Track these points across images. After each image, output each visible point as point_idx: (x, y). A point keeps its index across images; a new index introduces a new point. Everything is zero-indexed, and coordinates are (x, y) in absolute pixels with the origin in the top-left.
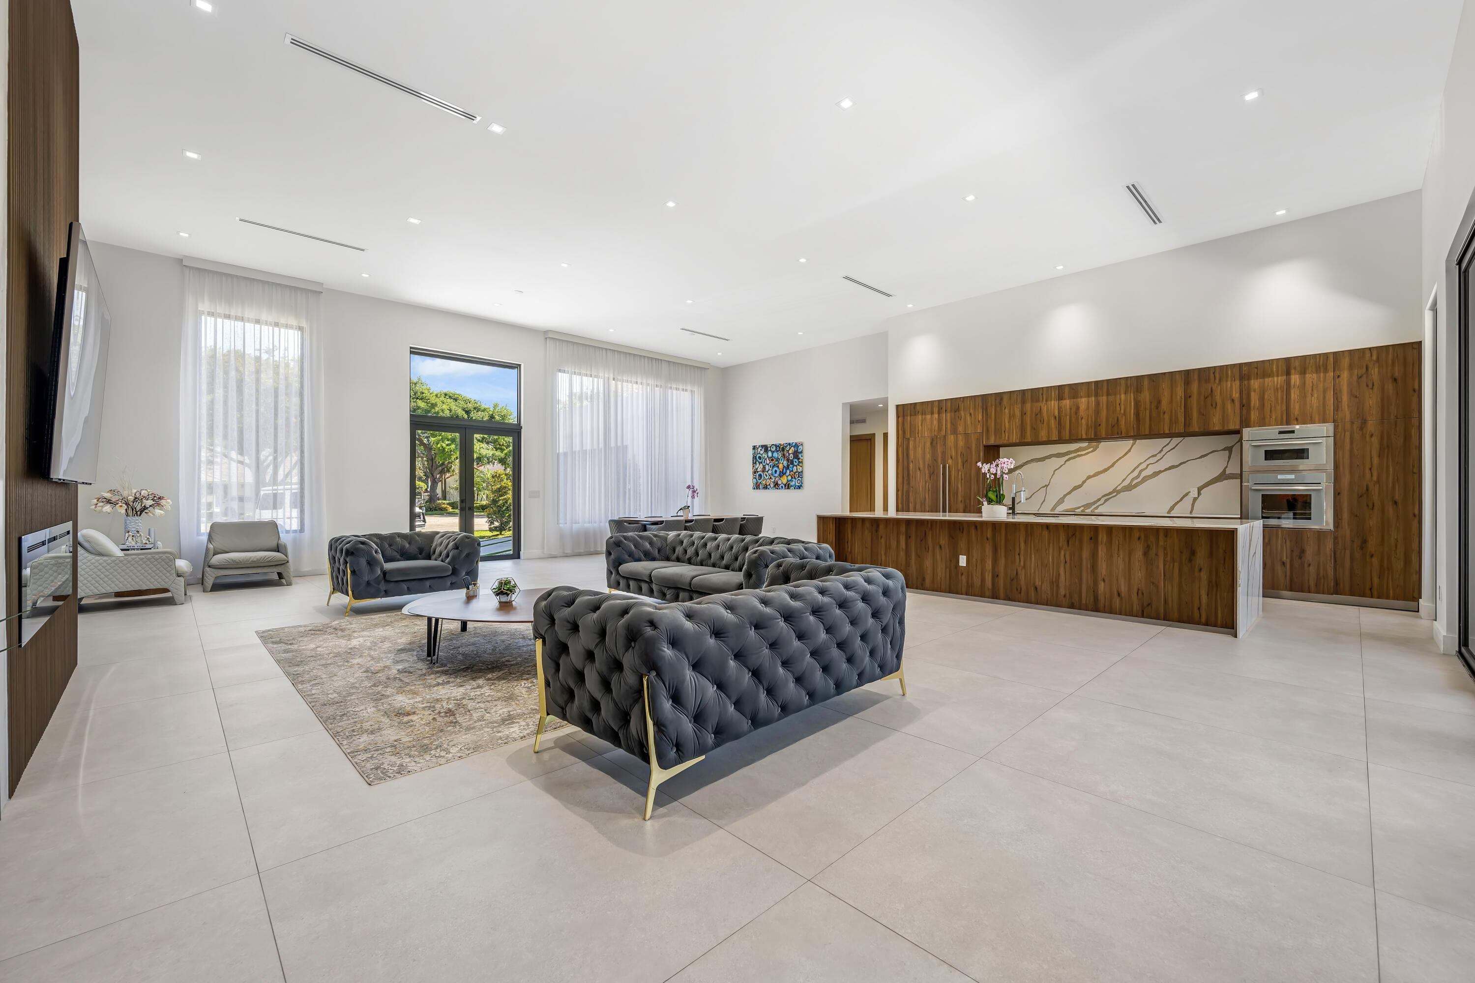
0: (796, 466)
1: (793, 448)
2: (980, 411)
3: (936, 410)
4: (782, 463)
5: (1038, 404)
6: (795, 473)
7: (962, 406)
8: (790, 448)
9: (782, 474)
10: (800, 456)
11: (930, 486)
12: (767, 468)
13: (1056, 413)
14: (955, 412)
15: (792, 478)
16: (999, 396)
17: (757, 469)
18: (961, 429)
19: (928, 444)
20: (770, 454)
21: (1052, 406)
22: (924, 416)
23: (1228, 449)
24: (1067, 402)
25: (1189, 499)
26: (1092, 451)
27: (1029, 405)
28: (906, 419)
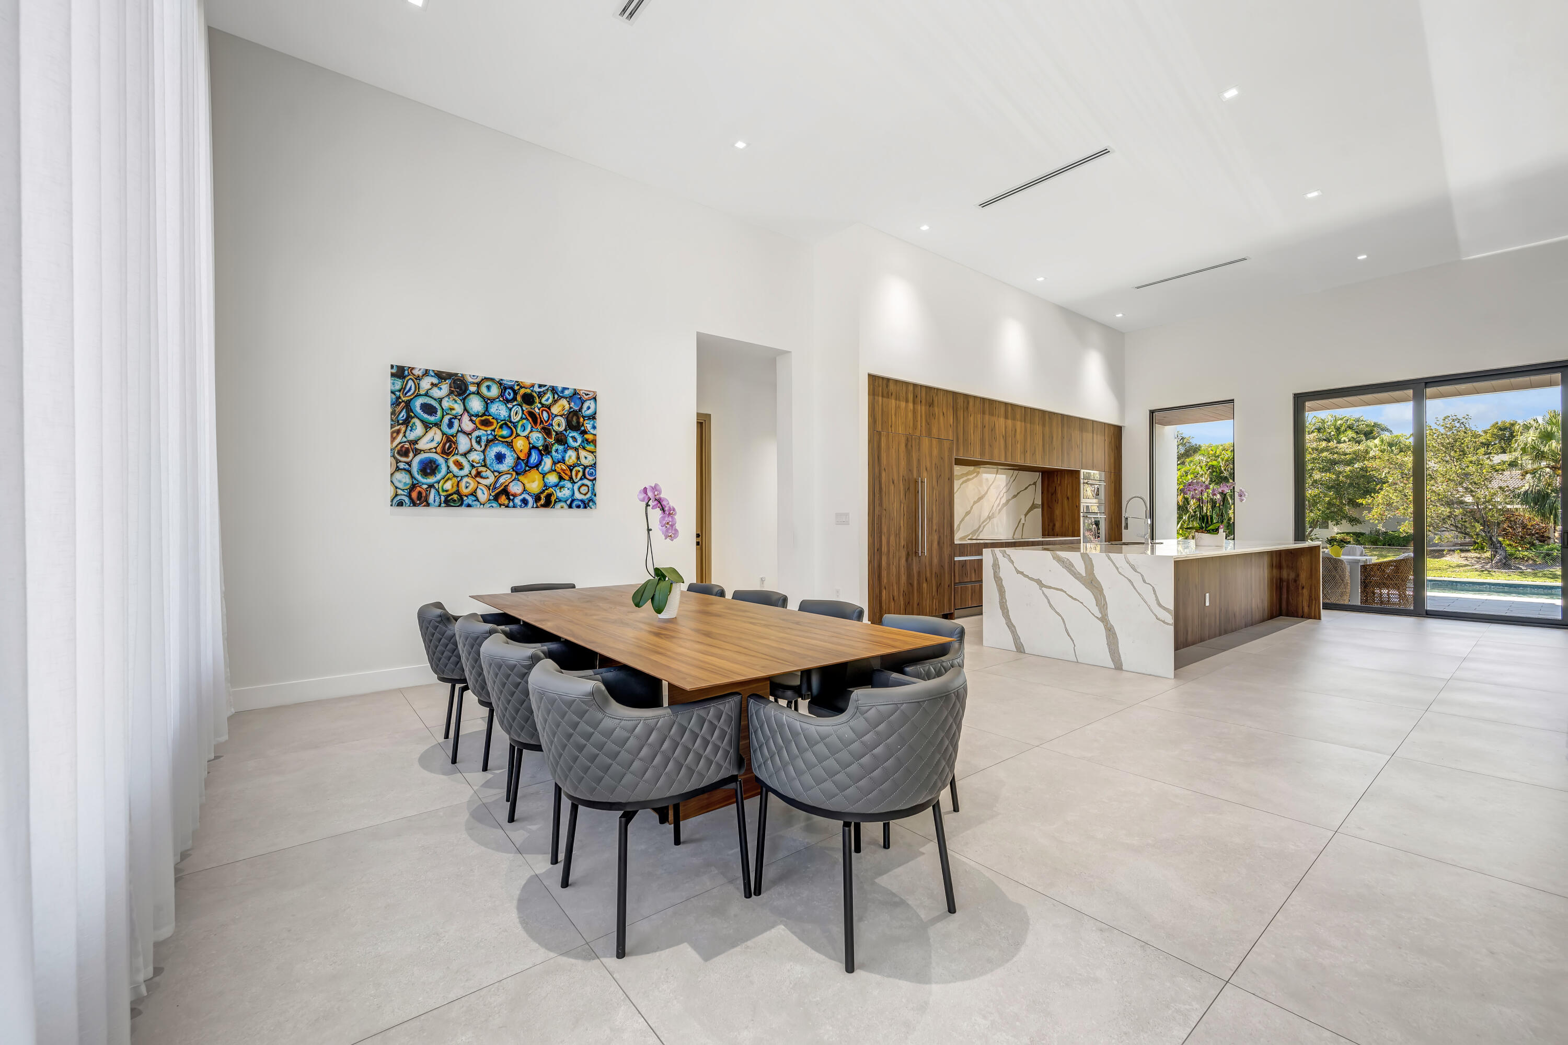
0: (576, 449)
1: (564, 402)
2: (952, 412)
3: (911, 396)
4: (527, 437)
5: (993, 417)
6: (571, 468)
7: (936, 400)
8: (555, 401)
9: (522, 467)
10: (588, 425)
11: (906, 508)
12: (463, 443)
13: (1004, 433)
14: (930, 406)
15: (561, 478)
16: (966, 397)
17: (415, 442)
18: (934, 431)
19: (903, 445)
20: (476, 405)
21: (1001, 423)
22: (898, 402)
23: (1035, 484)
24: (1010, 422)
25: (1021, 525)
26: (976, 476)
27: (987, 417)
28: (878, 401)
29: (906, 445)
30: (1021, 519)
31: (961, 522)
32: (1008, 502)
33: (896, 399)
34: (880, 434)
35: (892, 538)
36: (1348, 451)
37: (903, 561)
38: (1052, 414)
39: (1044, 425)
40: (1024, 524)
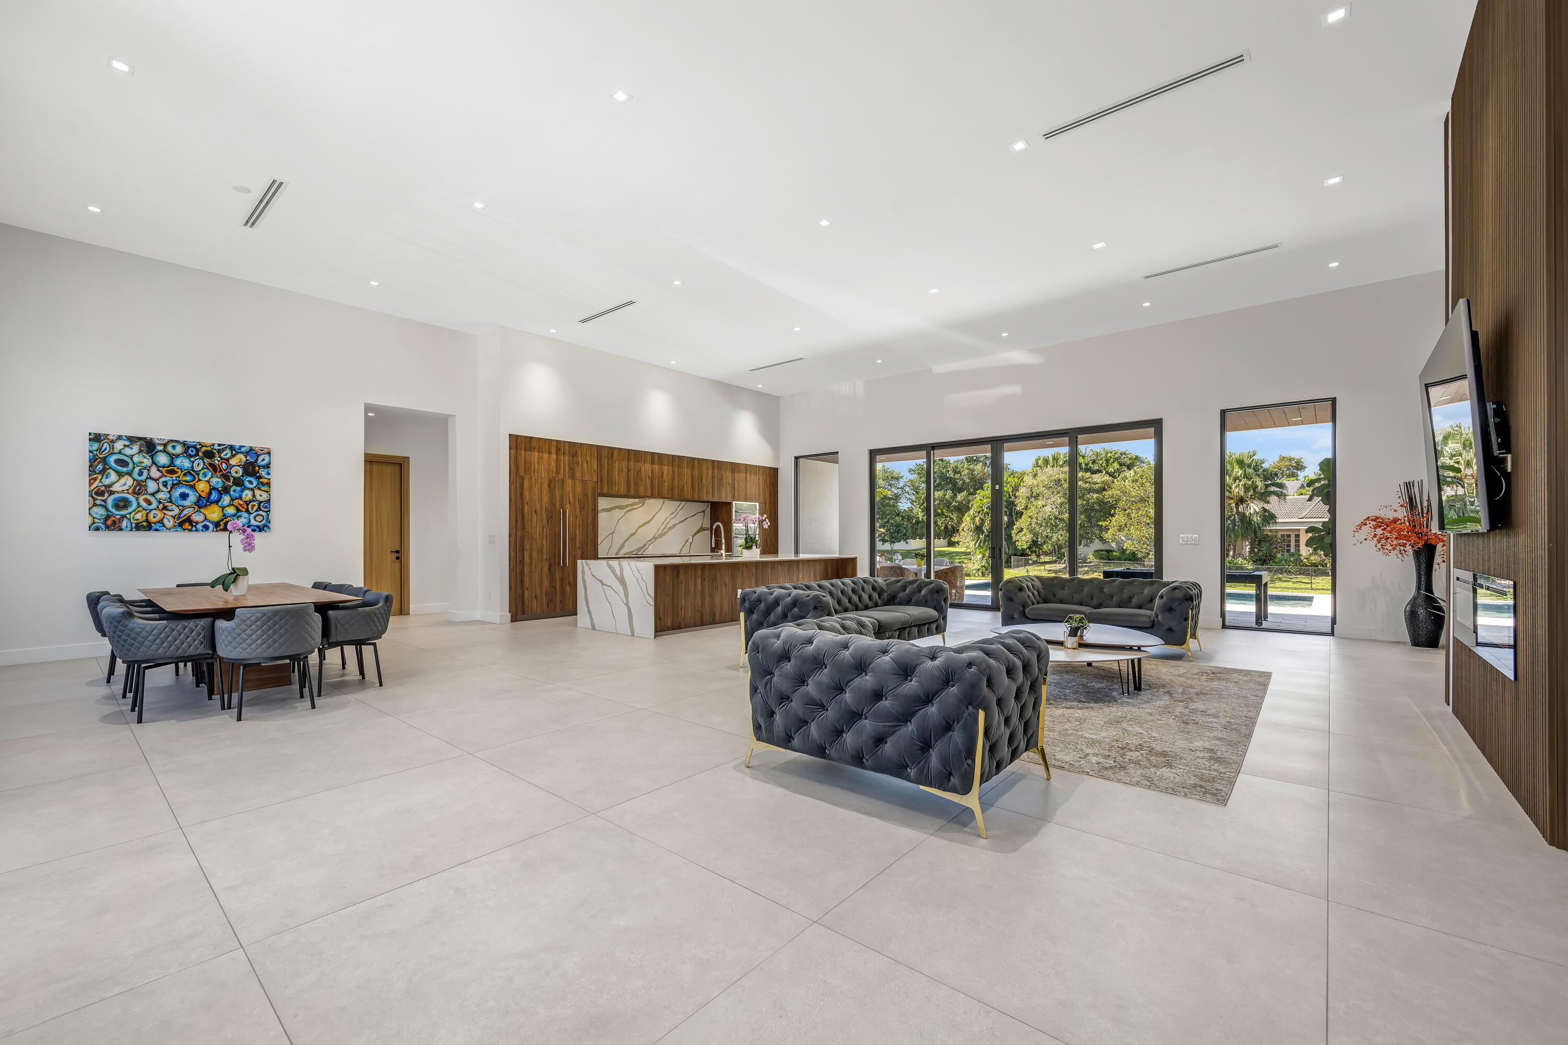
0: (252, 490)
1: (241, 456)
2: (596, 460)
3: (554, 450)
4: (208, 482)
5: (639, 464)
6: (247, 503)
7: (579, 452)
8: (233, 456)
9: (203, 502)
10: (263, 472)
11: (548, 532)
12: (152, 486)
13: (650, 475)
14: (573, 456)
15: (238, 510)
16: (611, 450)
17: (111, 486)
18: (578, 475)
19: (545, 486)
20: (163, 459)
21: (647, 468)
22: (541, 454)
23: (703, 511)
24: (656, 467)
25: (688, 543)
26: (641, 507)
27: (632, 463)
28: (521, 454)
29: (549, 486)
30: (688, 539)
31: (625, 541)
32: (675, 525)
33: (539, 452)
34: (523, 478)
35: (535, 554)
37: (546, 570)
38: (701, 461)
39: (693, 468)
40: (691, 543)
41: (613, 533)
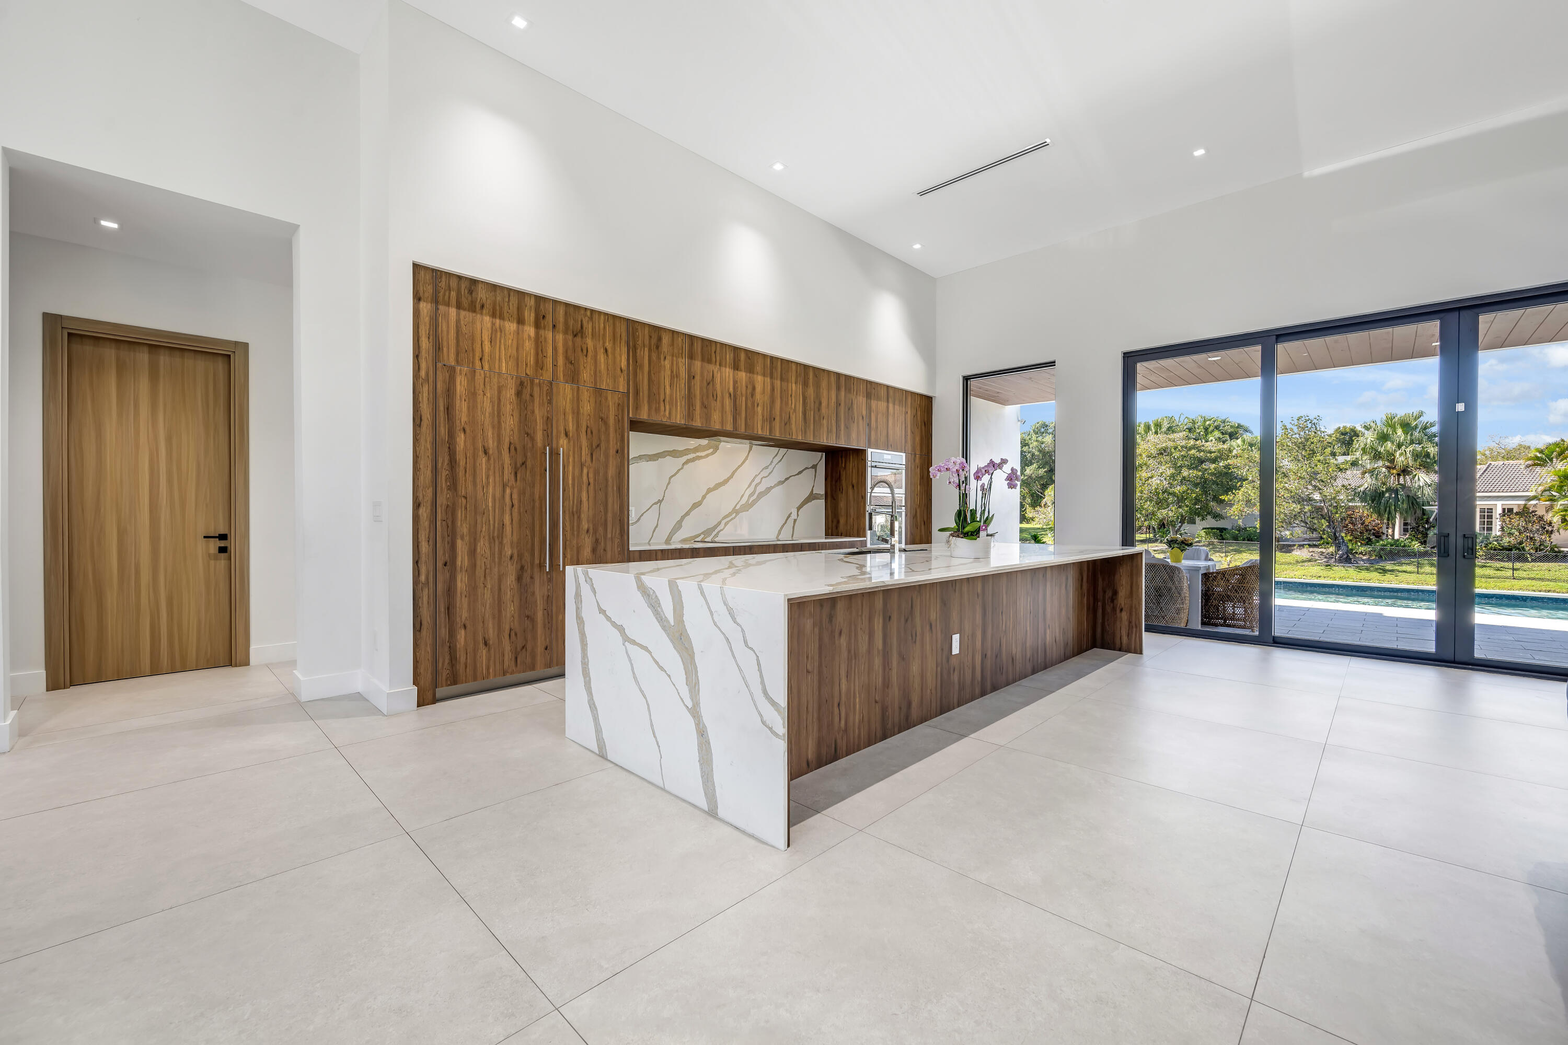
2: (625, 349)
3: (530, 316)
5: (711, 367)
7: (588, 327)
11: (515, 496)
13: (731, 390)
14: (575, 336)
16: (656, 331)
18: (586, 376)
19: (510, 393)
21: (725, 376)
22: (498, 321)
23: (814, 467)
24: (742, 375)
25: (791, 521)
26: (712, 453)
27: (698, 364)
28: (446, 316)
29: (519, 394)
30: (791, 513)
31: (683, 518)
32: (769, 489)
33: (493, 315)
34: (452, 371)
35: (483, 546)
36: (1213, 449)
37: (510, 580)
38: (819, 372)
39: (805, 384)
40: (795, 521)
41: (660, 502)
